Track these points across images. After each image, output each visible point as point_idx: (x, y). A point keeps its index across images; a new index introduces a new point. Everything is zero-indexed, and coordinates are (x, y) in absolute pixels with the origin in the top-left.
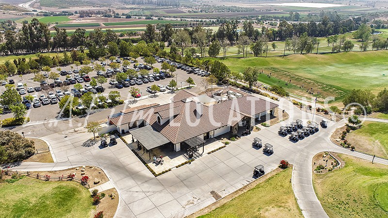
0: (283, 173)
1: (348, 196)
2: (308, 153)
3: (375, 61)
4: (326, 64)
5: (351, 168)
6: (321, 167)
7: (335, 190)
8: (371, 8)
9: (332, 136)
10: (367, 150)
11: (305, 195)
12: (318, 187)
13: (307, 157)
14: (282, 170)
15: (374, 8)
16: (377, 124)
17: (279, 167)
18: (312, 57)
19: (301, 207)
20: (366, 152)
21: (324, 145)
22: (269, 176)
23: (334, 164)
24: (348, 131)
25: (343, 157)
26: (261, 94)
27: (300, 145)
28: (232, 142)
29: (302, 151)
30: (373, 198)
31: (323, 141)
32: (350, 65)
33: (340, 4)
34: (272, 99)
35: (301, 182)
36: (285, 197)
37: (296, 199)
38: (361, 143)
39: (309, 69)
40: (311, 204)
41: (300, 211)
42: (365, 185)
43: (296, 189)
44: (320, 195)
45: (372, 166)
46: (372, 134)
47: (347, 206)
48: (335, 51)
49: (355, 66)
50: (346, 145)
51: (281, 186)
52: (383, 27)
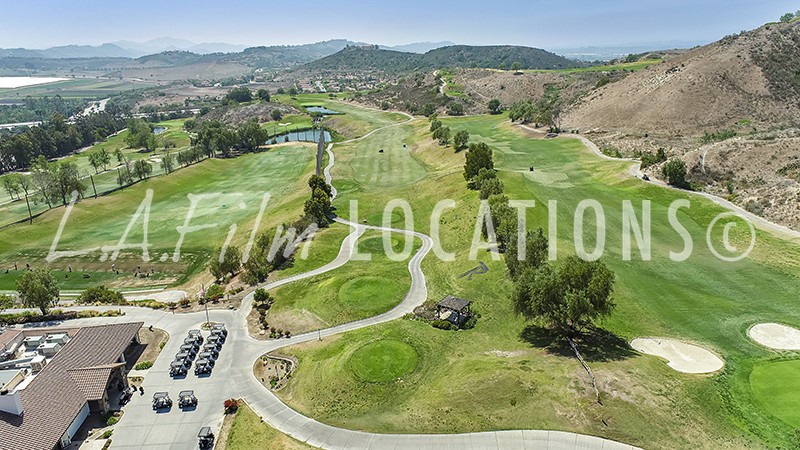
0: (241, 419)
1: (334, 391)
2: (242, 371)
3: (197, 186)
4: (125, 211)
5: (307, 360)
6: (274, 381)
7: (316, 394)
8: (117, 81)
9: (250, 331)
10: (303, 327)
11: (293, 424)
12: (294, 404)
13: (246, 377)
14: (233, 415)
15: (122, 82)
16: (286, 288)
17: (226, 413)
18: (93, 206)
19: (302, 440)
20: (303, 330)
21: (251, 349)
22: (225, 436)
23: (285, 366)
24: (263, 314)
25: (287, 351)
26: (81, 317)
27: (222, 366)
28: (114, 427)
29: (232, 373)
30: (356, 378)
31: (245, 344)
32: (164, 202)
33: (53, 76)
34: (110, 315)
35: (272, 412)
36: (275, 443)
37: (288, 436)
38: (290, 323)
39: (102, 231)
40: (306, 428)
41: (304, 443)
42: (339, 369)
43: (276, 425)
44: (307, 412)
45: (324, 344)
46: (292, 304)
47: (341, 402)
48: (125, 184)
49: (174, 201)
50: (275, 334)
51: (256, 434)
52: (163, 118)
